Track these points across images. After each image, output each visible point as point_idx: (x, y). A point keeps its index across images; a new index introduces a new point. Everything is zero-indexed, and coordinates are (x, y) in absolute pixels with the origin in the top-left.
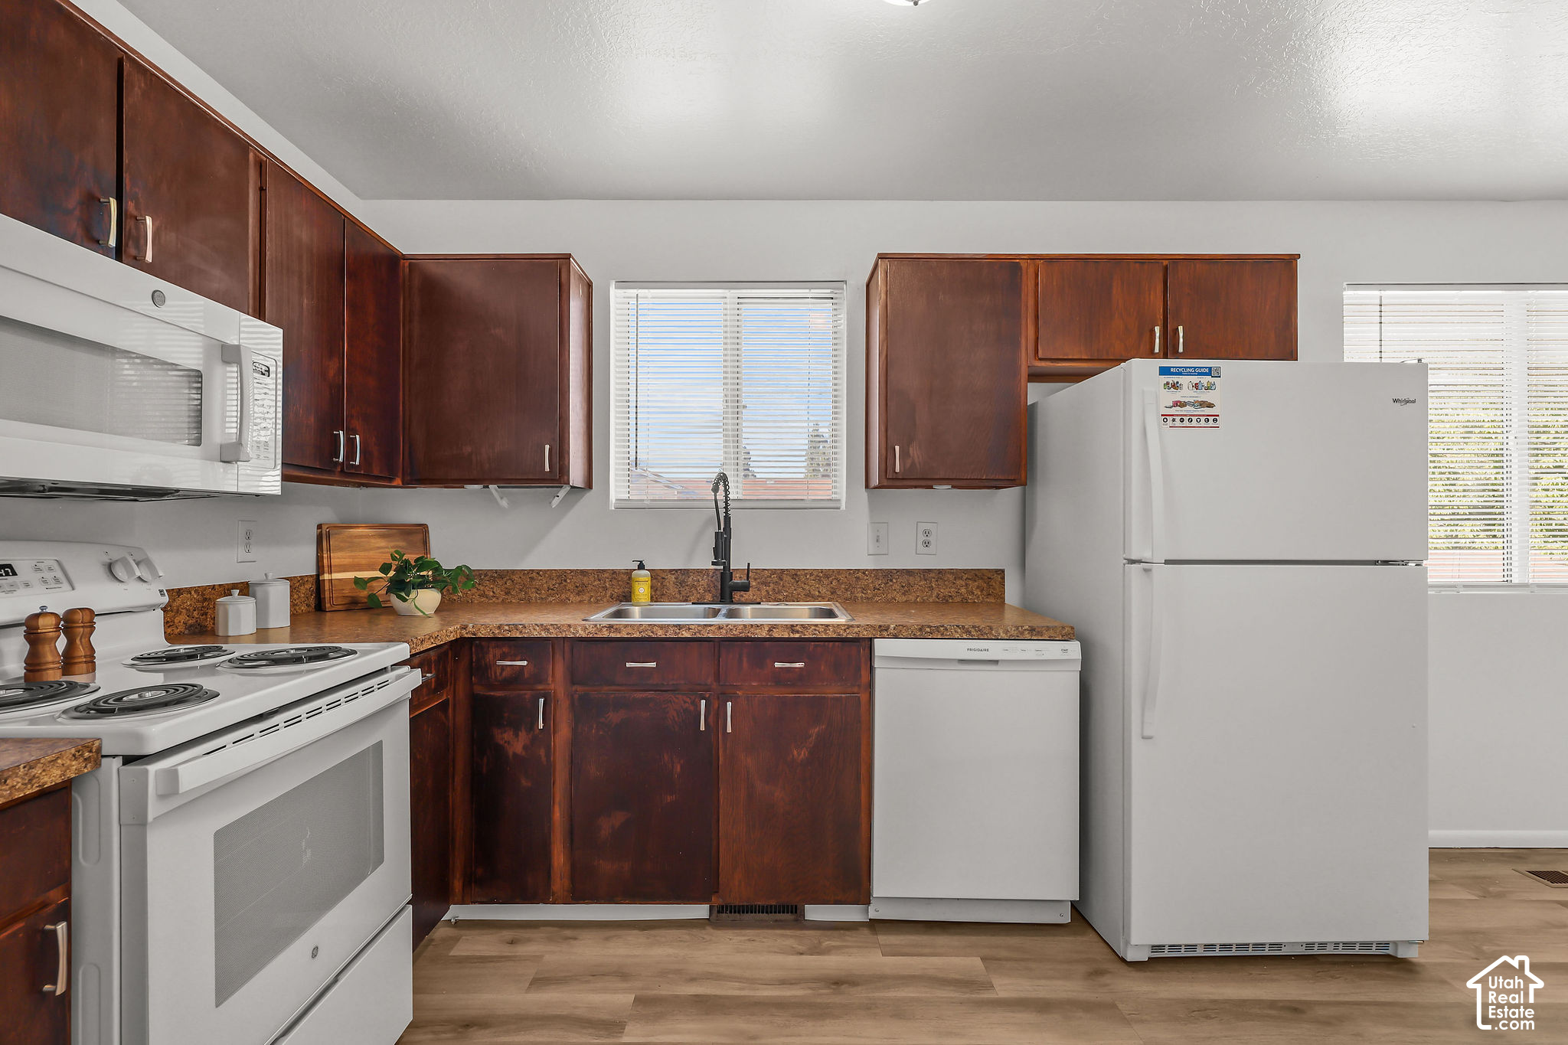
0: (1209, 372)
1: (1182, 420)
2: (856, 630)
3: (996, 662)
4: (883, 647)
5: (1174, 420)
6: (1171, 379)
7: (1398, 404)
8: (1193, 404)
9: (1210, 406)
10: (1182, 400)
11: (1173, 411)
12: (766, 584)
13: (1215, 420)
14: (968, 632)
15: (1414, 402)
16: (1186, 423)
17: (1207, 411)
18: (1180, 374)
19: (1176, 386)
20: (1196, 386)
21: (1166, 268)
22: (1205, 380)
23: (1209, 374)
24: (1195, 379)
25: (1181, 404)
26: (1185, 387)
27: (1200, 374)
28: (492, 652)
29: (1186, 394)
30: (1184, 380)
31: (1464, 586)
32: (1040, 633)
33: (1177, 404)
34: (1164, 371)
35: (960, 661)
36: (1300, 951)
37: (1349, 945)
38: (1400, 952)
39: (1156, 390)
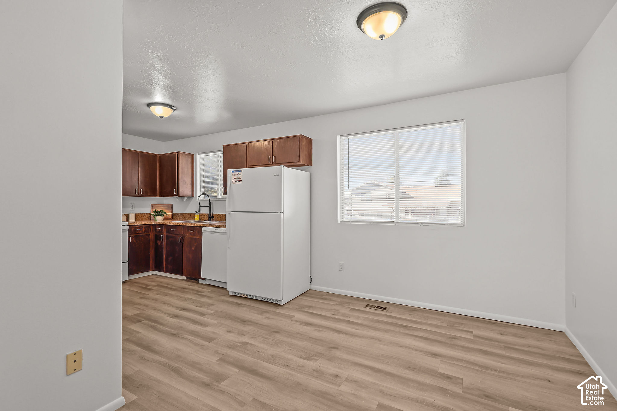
3: (219, 232)
4: (204, 228)
5: (234, 182)
6: (234, 173)
8: (237, 179)
9: (240, 178)
11: (234, 180)
14: (216, 226)
16: (236, 182)
17: (240, 180)
19: (234, 175)
20: (238, 174)
21: (272, 142)
22: (239, 173)
23: (240, 172)
24: (238, 173)
28: (157, 227)
29: (236, 176)
30: (236, 173)
31: (374, 222)
33: (235, 178)
35: (214, 232)
36: (261, 299)
37: (270, 299)
38: (279, 303)
39: (231, 176)
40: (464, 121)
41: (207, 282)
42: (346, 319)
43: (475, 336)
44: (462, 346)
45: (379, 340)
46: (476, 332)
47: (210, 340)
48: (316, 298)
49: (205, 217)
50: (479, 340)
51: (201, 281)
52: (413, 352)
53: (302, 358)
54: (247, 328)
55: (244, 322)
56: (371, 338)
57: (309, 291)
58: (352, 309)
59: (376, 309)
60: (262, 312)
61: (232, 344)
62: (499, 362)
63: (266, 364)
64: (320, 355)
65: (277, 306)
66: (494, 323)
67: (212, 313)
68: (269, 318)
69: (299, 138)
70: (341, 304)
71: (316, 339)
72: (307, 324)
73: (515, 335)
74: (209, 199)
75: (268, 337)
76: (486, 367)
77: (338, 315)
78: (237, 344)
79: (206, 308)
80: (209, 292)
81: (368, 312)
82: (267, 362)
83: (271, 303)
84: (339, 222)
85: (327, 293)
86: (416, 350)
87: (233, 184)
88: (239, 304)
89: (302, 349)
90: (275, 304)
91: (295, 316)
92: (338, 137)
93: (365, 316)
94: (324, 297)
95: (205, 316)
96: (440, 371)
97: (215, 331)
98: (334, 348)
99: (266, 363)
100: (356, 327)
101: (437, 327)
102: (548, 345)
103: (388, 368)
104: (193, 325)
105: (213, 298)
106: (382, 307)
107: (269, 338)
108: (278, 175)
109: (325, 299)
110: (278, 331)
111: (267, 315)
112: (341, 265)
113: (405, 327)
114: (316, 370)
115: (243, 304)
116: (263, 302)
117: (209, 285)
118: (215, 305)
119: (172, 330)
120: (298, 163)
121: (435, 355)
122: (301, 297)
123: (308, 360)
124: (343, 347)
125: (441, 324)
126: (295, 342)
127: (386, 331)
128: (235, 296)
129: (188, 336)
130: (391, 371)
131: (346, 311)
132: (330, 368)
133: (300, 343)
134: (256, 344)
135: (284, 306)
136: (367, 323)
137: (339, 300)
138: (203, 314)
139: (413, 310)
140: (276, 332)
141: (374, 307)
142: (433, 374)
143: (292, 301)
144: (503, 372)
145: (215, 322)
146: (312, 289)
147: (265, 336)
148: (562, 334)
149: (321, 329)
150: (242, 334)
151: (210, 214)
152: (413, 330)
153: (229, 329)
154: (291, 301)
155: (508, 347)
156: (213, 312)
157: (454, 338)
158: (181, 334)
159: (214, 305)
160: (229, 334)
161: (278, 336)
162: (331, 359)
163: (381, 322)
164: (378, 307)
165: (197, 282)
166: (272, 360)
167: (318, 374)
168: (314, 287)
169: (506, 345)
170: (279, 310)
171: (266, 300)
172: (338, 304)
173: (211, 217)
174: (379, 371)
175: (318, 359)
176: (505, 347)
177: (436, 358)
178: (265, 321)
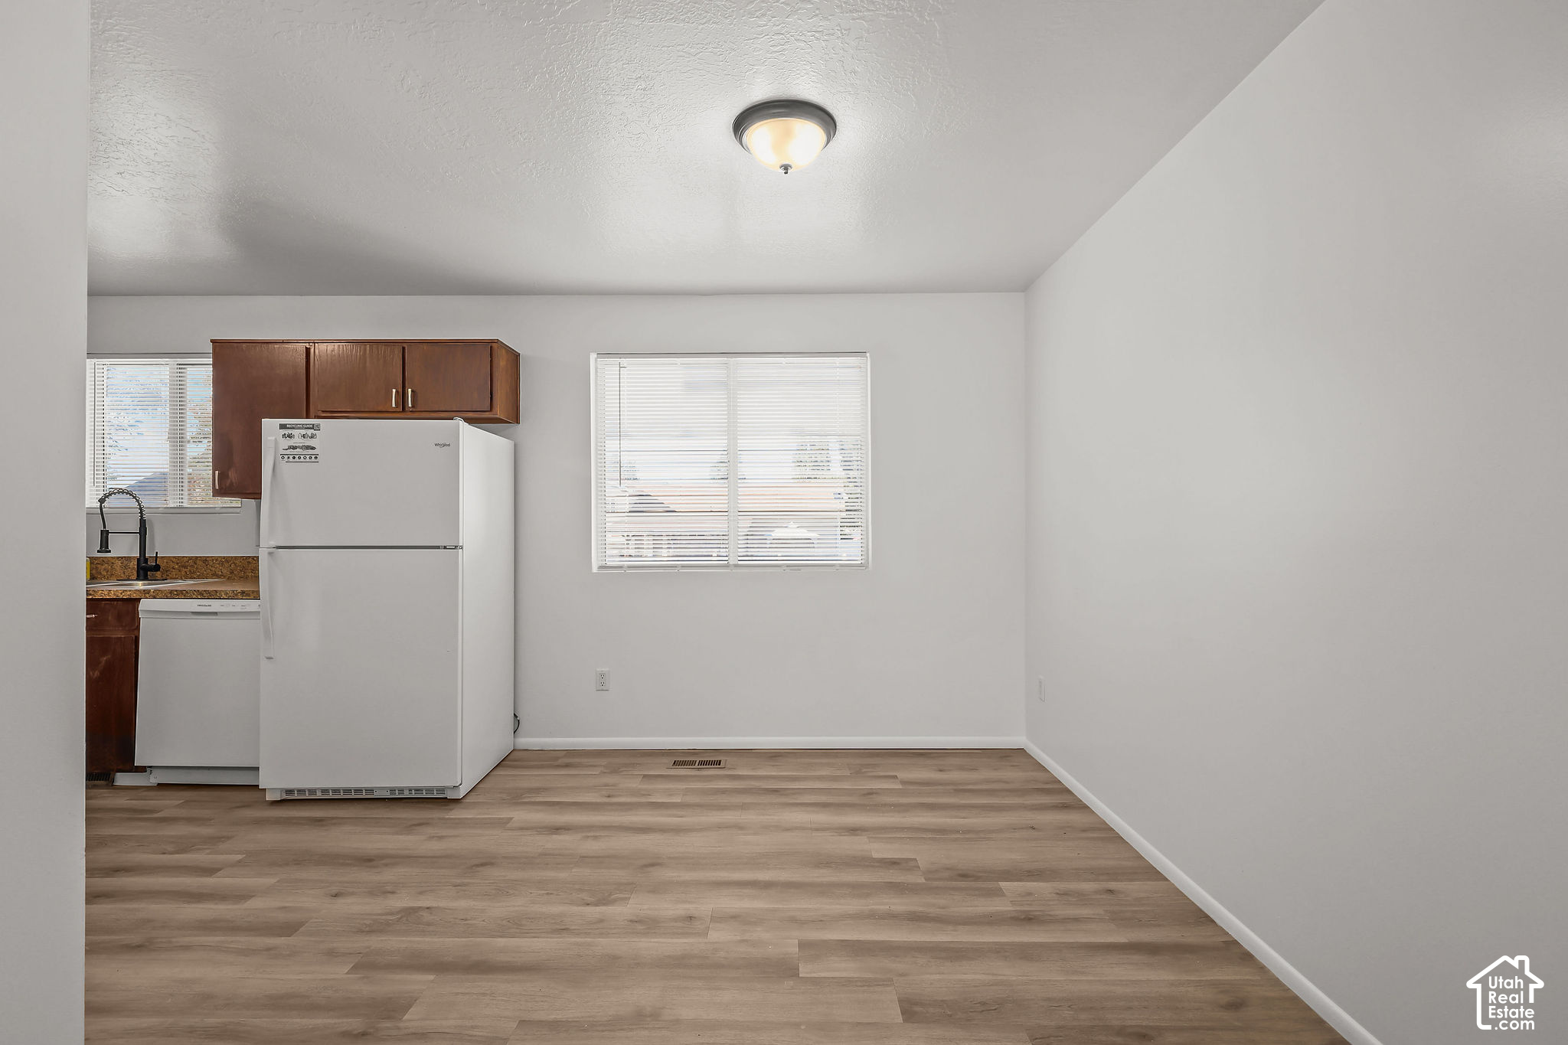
0: (313, 427)
1: (294, 458)
2: (129, 593)
3: (215, 613)
4: (145, 605)
5: (289, 458)
6: (287, 432)
7: (438, 447)
8: (301, 448)
9: (313, 448)
10: (294, 445)
11: (288, 452)
12: (185, 567)
13: (316, 458)
15: (449, 445)
16: (297, 459)
17: (311, 452)
18: (293, 428)
19: (290, 436)
20: (304, 436)
21: (404, 348)
22: (310, 432)
23: (313, 428)
24: (303, 432)
25: (294, 448)
26: (296, 437)
27: (306, 428)
29: (297, 441)
30: (295, 432)
32: (248, 595)
33: (290, 447)
34: (282, 427)
35: (193, 612)
36: (388, 795)
37: (418, 790)
38: (450, 795)
39: (276, 439)
40: (868, 355)
41: (154, 779)
42: (643, 800)
43: (903, 782)
44: (891, 805)
45: (740, 827)
46: (903, 775)
47: (289, 929)
48: (541, 767)
49: (118, 569)
50: (912, 787)
51: (123, 779)
52: (814, 834)
53: (588, 904)
54: (389, 875)
55: (367, 861)
56: (720, 827)
57: (515, 753)
58: (645, 776)
59: (700, 767)
60: (411, 827)
61: (368, 922)
62: (956, 817)
63: (501, 942)
64: (631, 887)
65: (448, 805)
66: (921, 755)
67: (239, 861)
68: (441, 838)
69: (491, 347)
70: (615, 771)
71: (599, 857)
72: (557, 829)
73: (961, 768)
74: (141, 509)
75: (466, 881)
76: (941, 831)
77: (620, 796)
78: (384, 917)
79: (208, 851)
80: (178, 806)
81: (686, 777)
82: (501, 937)
83: (420, 800)
84: (595, 570)
85: (565, 752)
86: (817, 830)
87: (286, 467)
88: (319, 822)
89: (577, 887)
90: (438, 800)
91: (511, 819)
92: (593, 356)
93: (684, 787)
94: (560, 762)
95: (218, 874)
96: (875, 855)
97: (287, 905)
98: (653, 865)
99: (500, 939)
100: (675, 812)
101: (835, 779)
102: (1013, 775)
103: (784, 876)
104: (193, 906)
105: (210, 820)
106: (708, 760)
107: (474, 883)
108: (449, 446)
109: (567, 766)
110: (487, 862)
111: (430, 831)
112: (602, 675)
113: (775, 791)
114: (637, 920)
115: (333, 818)
116: (397, 800)
117: (161, 786)
118: (233, 837)
119: (117, 937)
120: (487, 413)
121: (854, 830)
122: (500, 772)
123: (604, 904)
124: (670, 858)
125: (838, 773)
126: (550, 874)
127: (743, 807)
128: (291, 800)
129: (197, 938)
130: (791, 880)
131: (635, 784)
132: (668, 907)
133: (563, 875)
134: (442, 904)
135: (468, 800)
136: (695, 799)
137: (603, 761)
138: (210, 871)
139: (774, 756)
140: (483, 865)
141: (693, 763)
142: (867, 863)
143: (481, 786)
144: (969, 832)
145: (272, 881)
146: (518, 747)
147: (458, 881)
148: (1021, 752)
149: (598, 834)
150: (383, 890)
151: (143, 558)
152: (794, 794)
153: (334, 889)
154: (478, 786)
155: (959, 790)
156: (240, 857)
157: (870, 793)
158: (159, 940)
159: (229, 838)
160: (340, 901)
161: (495, 873)
162: (658, 889)
163: (724, 791)
164: (701, 763)
165: (107, 785)
166: (515, 926)
167: (648, 925)
168: (526, 741)
169: (955, 788)
170: (456, 813)
171: (406, 794)
172: (605, 771)
173: (147, 568)
174: (768, 885)
175: (627, 896)
176: (956, 791)
177: (857, 835)
178: (435, 847)
